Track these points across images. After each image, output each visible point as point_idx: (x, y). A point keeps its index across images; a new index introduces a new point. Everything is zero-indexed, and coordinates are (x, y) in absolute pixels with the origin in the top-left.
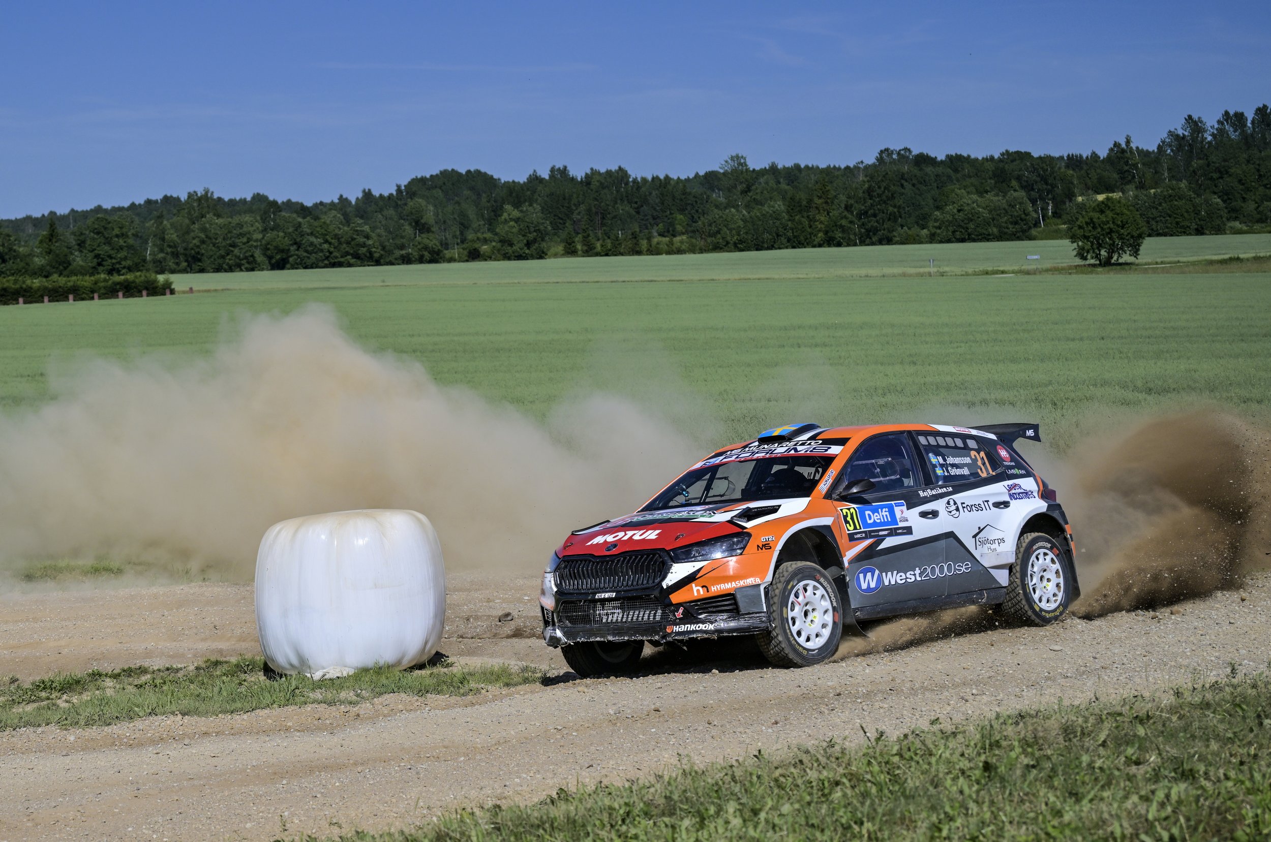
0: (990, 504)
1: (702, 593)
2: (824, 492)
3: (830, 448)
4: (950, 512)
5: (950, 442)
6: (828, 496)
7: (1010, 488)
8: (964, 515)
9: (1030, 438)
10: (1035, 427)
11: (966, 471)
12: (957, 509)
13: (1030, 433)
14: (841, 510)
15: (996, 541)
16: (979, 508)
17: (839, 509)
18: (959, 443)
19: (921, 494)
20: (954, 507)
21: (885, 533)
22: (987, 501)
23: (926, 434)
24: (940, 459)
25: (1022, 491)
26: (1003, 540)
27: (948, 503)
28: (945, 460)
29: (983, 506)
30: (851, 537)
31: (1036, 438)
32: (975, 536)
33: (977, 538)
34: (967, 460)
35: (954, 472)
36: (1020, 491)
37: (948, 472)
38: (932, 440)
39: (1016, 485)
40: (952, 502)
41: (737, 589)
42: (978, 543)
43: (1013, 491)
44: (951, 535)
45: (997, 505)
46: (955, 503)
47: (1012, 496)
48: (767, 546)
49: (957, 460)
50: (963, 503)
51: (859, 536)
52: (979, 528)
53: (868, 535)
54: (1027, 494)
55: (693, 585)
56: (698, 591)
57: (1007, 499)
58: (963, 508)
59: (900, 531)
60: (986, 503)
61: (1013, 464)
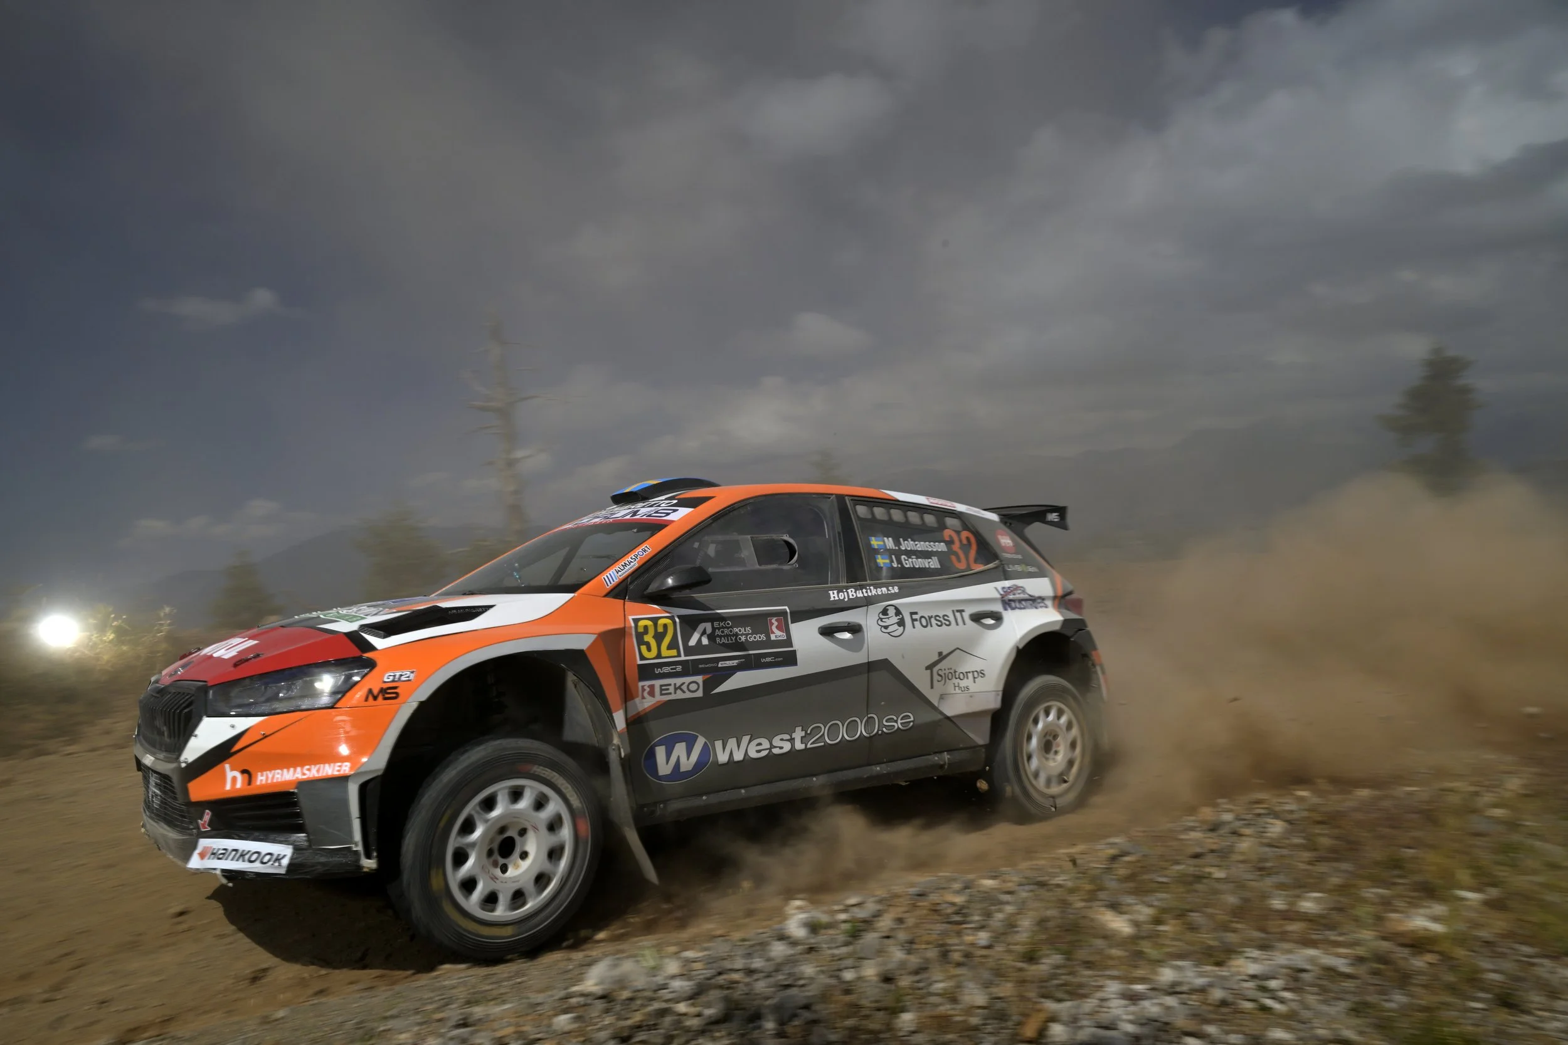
0: (966, 615)
1: (239, 785)
2: (610, 586)
3: (675, 511)
4: (886, 627)
5: (913, 517)
6: (620, 592)
7: (1008, 591)
8: (913, 632)
9: (1052, 523)
10: (1061, 511)
11: (933, 563)
12: (901, 623)
13: (1053, 517)
14: (636, 621)
15: (970, 675)
16: (943, 621)
17: (631, 618)
18: (930, 519)
19: (834, 595)
20: (895, 619)
21: (735, 663)
22: (961, 611)
23: (871, 502)
24: (890, 543)
25: (1026, 596)
26: (982, 673)
27: (885, 612)
28: (897, 543)
29: (951, 618)
30: (647, 672)
31: (1062, 524)
32: (930, 667)
33: (935, 669)
34: (941, 547)
35: (909, 563)
36: (1022, 596)
37: (899, 561)
38: (879, 512)
39: (1017, 588)
40: (892, 611)
41: (301, 784)
42: (936, 677)
43: (1011, 597)
44: (885, 665)
45: (977, 618)
46: (898, 612)
47: (1007, 603)
48: (389, 693)
49: (921, 546)
50: (912, 614)
51: (666, 670)
52: (940, 654)
53: (688, 669)
54: (1034, 601)
55: (227, 766)
56: (234, 779)
57: (998, 607)
58: (913, 620)
59: (768, 659)
60: (958, 614)
61: (1020, 557)
